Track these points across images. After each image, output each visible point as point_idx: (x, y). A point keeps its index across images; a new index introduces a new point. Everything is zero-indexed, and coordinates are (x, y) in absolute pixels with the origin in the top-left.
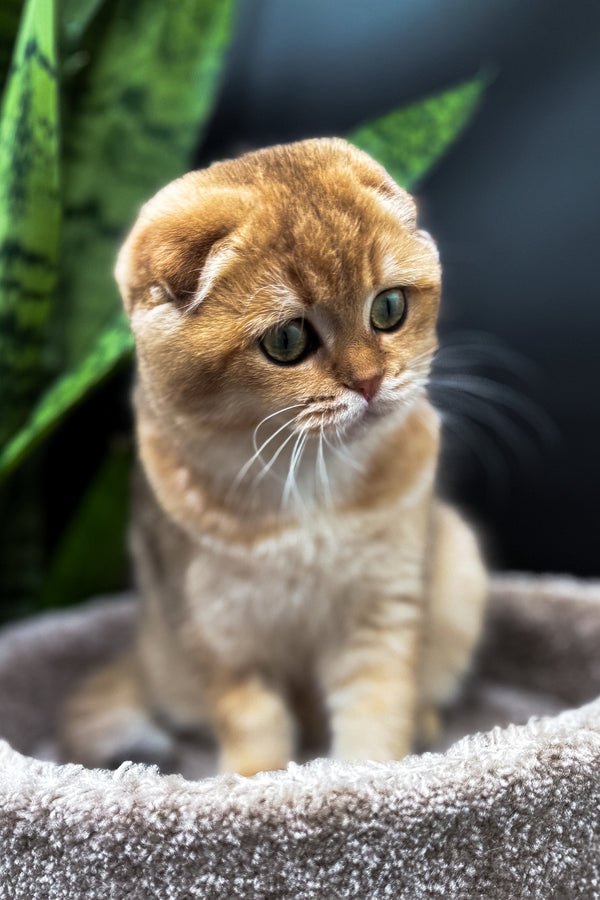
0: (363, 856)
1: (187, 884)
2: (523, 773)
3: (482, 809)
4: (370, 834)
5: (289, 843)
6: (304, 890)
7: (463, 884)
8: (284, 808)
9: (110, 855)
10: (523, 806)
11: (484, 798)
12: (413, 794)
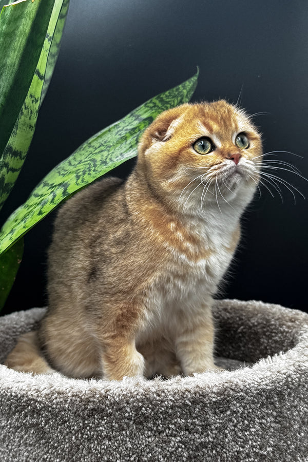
0: (237, 408)
1: (168, 424)
2: (291, 372)
3: (279, 387)
4: (240, 398)
5: (210, 403)
6: (215, 424)
7: (273, 419)
8: (207, 389)
9: (135, 413)
10: (291, 386)
11: (278, 383)
12: (253, 381)
